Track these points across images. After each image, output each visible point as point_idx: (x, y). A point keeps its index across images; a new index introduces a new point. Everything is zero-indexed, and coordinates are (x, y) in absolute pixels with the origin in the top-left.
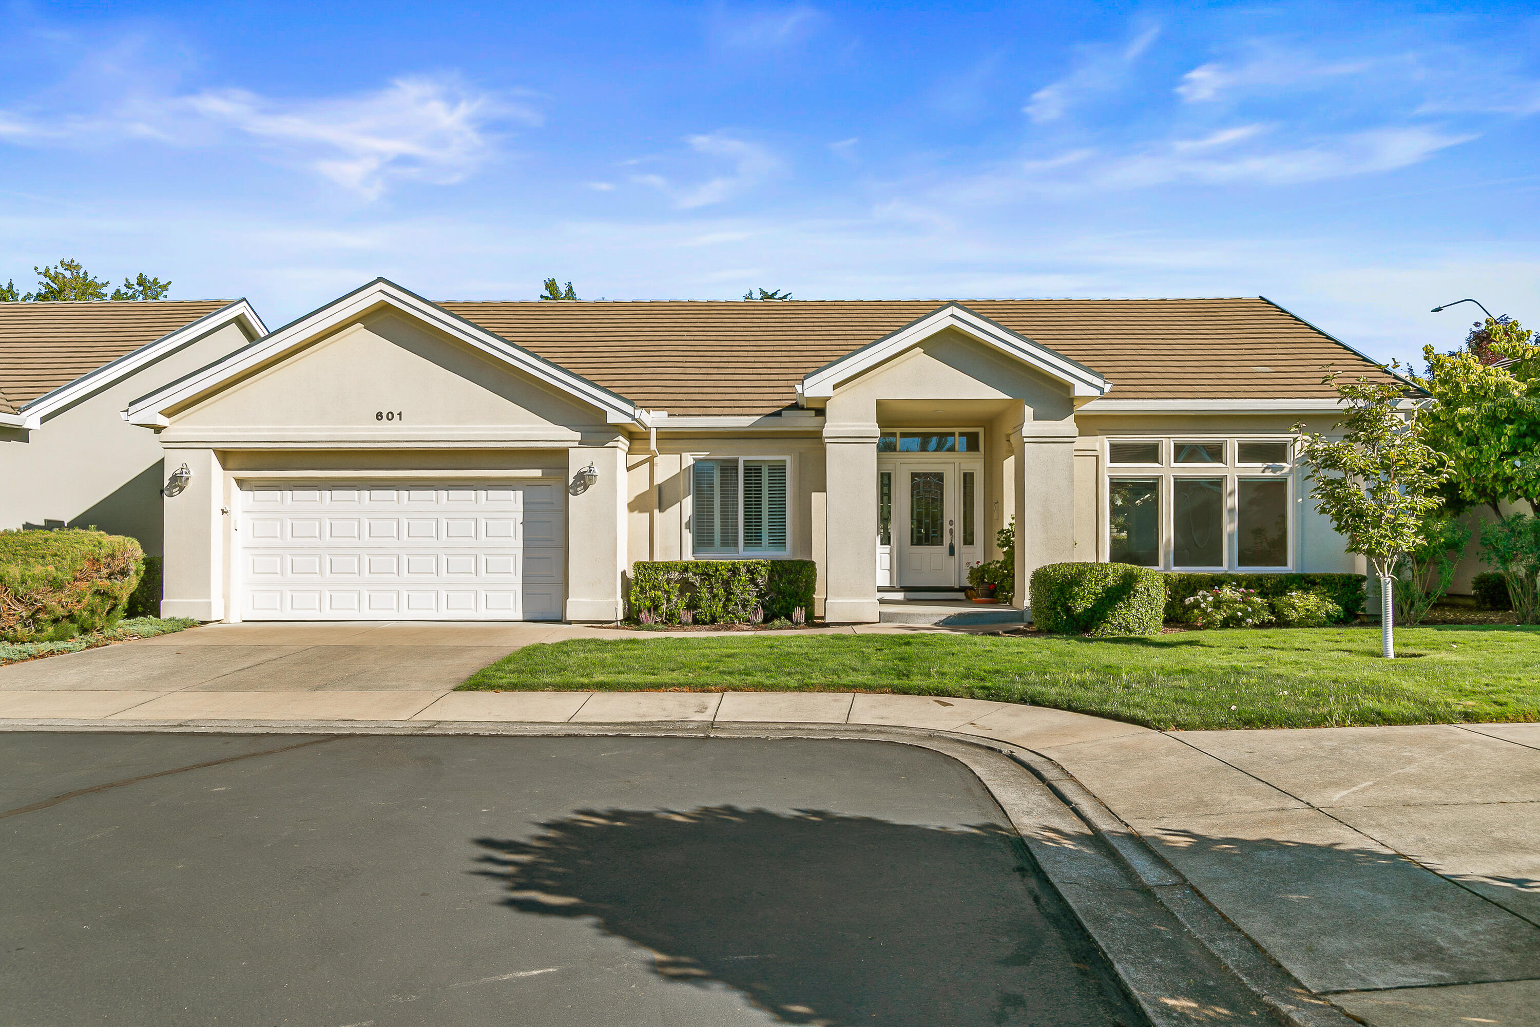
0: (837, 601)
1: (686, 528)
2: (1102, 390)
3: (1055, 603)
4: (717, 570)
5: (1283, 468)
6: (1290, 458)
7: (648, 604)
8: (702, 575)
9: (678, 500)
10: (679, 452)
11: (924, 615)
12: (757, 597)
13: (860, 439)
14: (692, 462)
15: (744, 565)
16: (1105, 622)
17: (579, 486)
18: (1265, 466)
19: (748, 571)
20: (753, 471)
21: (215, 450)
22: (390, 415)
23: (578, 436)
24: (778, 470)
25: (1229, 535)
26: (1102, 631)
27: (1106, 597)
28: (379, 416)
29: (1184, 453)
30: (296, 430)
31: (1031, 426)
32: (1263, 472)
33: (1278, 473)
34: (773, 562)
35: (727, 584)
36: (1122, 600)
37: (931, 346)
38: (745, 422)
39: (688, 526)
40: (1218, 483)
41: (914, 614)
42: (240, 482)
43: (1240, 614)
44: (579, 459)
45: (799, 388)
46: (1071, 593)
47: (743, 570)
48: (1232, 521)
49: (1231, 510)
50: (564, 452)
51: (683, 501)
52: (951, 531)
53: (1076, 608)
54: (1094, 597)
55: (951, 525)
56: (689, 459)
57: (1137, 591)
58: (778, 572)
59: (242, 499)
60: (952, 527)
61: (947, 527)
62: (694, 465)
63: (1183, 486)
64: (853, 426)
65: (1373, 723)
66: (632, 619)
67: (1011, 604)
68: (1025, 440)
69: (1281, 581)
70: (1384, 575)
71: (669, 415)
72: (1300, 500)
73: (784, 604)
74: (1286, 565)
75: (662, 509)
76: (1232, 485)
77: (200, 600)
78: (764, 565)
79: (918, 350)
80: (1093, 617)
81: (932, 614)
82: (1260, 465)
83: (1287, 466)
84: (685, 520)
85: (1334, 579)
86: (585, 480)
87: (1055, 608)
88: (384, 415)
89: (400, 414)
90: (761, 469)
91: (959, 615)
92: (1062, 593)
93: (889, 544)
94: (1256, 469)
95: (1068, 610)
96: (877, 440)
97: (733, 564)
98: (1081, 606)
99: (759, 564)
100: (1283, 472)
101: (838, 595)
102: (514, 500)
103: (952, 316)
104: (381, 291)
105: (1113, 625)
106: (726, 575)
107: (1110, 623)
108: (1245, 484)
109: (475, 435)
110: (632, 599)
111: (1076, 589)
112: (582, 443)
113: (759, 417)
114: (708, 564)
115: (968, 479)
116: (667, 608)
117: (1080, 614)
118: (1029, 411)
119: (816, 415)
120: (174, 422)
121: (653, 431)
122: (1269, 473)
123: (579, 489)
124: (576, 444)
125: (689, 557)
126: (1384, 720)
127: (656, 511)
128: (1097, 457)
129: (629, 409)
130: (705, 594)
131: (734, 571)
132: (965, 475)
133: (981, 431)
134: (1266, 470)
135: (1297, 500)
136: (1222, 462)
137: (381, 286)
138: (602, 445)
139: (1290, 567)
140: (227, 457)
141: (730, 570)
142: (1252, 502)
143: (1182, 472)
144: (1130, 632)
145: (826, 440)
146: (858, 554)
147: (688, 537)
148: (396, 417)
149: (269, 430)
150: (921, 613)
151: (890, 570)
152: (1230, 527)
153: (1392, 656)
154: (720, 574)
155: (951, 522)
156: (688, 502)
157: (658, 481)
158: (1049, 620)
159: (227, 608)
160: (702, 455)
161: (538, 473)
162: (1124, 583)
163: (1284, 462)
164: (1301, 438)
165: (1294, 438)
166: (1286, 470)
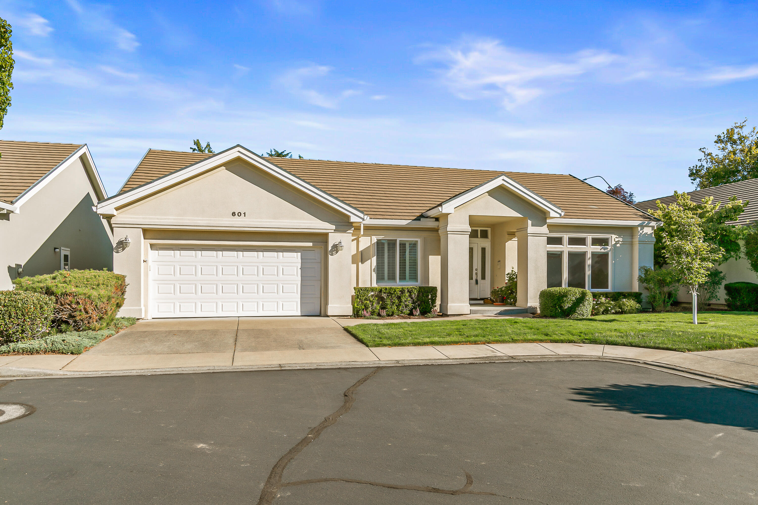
0: (452, 305)
1: (374, 271)
2: (560, 215)
3: (555, 305)
4: (395, 291)
5: (607, 248)
6: (610, 244)
7: (363, 307)
8: (388, 293)
9: (370, 258)
10: (370, 236)
11: (491, 311)
12: (412, 303)
13: (462, 232)
14: (376, 241)
15: (407, 289)
16: (575, 312)
17: (334, 251)
18: (601, 247)
19: (408, 291)
20: (403, 245)
21: (143, 229)
22: (239, 214)
23: (334, 227)
24: (414, 246)
25: (588, 276)
26: (574, 316)
27: (577, 302)
28: (234, 214)
29: (573, 241)
30: (189, 220)
31: (531, 229)
32: (601, 250)
33: (606, 250)
34: (420, 287)
35: (399, 298)
36: (582, 303)
37: (491, 193)
38: (404, 223)
40: (583, 255)
41: (486, 310)
42: (153, 246)
43: (610, 308)
44: (333, 239)
45: (441, 209)
46: (563, 300)
47: (406, 291)
48: (589, 270)
49: (589, 266)
50: (326, 235)
51: (372, 259)
52: (476, 274)
53: (565, 307)
54: (572, 302)
55: (476, 271)
56: (375, 239)
57: (586, 299)
58: (422, 292)
59: (153, 255)
60: (477, 272)
61: (474, 272)
63: (571, 255)
64: (460, 227)
65: (746, 347)
66: (357, 314)
67: (515, 305)
68: (529, 235)
69: (614, 295)
70: (694, 292)
71: (370, 219)
72: (614, 262)
73: (424, 306)
74: (608, 288)
75: (362, 263)
76: (589, 255)
77: (133, 308)
78: (416, 289)
79: (487, 194)
80: (571, 310)
81: (494, 310)
82: (599, 247)
83: (609, 248)
84: (373, 267)
86: (336, 248)
87: (555, 307)
88: (236, 214)
89: (245, 213)
90: (406, 245)
91: (505, 310)
92: (559, 300)
94: (598, 249)
95: (561, 307)
96: (469, 233)
97: (402, 288)
98: (567, 305)
100: (608, 250)
101: (453, 302)
102: (296, 257)
103: (503, 180)
104: (239, 151)
105: (578, 313)
106: (399, 293)
107: (577, 313)
108: (593, 254)
109: (284, 225)
110: (356, 305)
112: (336, 231)
113: (411, 220)
114: (391, 288)
115: (483, 250)
116: (371, 309)
117: (566, 309)
118: (530, 222)
119: (436, 221)
120: (120, 213)
121: (363, 226)
122: (603, 251)
123: (334, 252)
124: (333, 231)
125: (375, 285)
126: (749, 345)
127: (360, 263)
129: (361, 215)
130: (389, 302)
131: (402, 291)
132: (482, 248)
133: (489, 229)
134: (602, 249)
136: (585, 245)
137: (239, 149)
138: (344, 232)
139: (610, 289)
140: (148, 232)
141: (400, 291)
142: (596, 262)
143: (571, 249)
144: (583, 316)
145: (449, 233)
146: (461, 284)
147: (374, 275)
148: (243, 215)
149: (174, 219)
150: (489, 310)
152: (588, 272)
153: (696, 323)
154: (397, 293)
155: (476, 269)
156: (374, 259)
157: (360, 249)
158: (552, 312)
159: (146, 312)
160: (381, 237)
161: (310, 244)
162: (582, 296)
163: (608, 246)
164: (614, 236)
165: (612, 236)
166: (609, 249)
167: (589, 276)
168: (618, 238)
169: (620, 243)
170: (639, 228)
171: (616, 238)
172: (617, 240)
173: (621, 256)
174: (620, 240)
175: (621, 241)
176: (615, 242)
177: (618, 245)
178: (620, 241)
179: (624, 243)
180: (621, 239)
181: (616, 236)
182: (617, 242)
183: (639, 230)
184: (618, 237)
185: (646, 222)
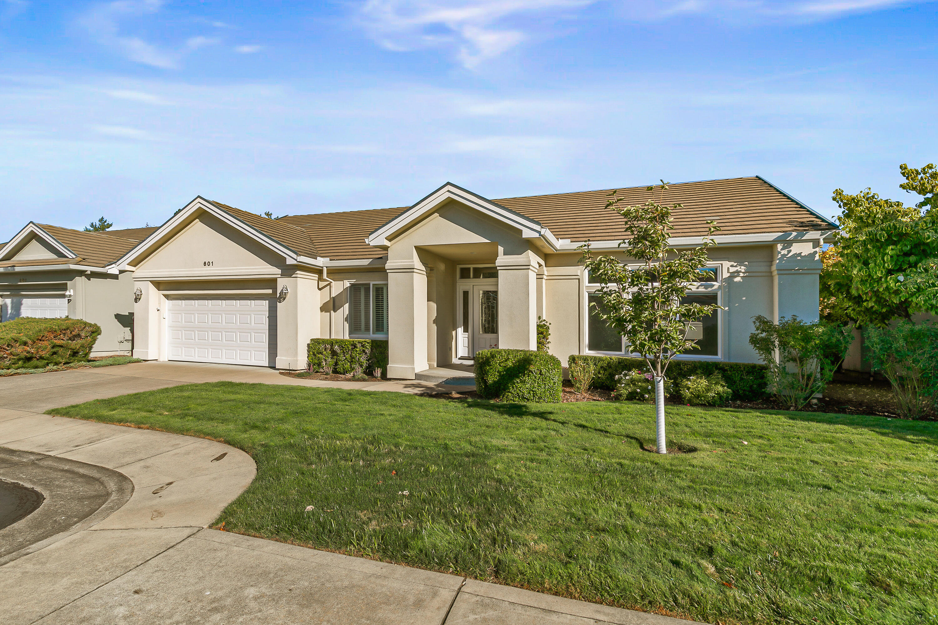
0: (393, 365)
5: (713, 286)
6: (720, 279)
7: (316, 361)
8: (340, 347)
9: (342, 306)
10: (341, 280)
11: (435, 377)
12: (365, 360)
13: (405, 270)
14: (349, 285)
15: (359, 343)
17: (281, 298)
18: (699, 284)
19: (362, 346)
21: (150, 281)
22: (209, 263)
23: (279, 272)
27: (507, 374)
28: (205, 264)
31: (502, 260)
32: (698, 288)
33: (710, 289)
34: (372, 341)
35: (351, 352)
36: (518, 377)
38: (365, 262)
39: (346, 320)
41: (431, 377)
42: (167, 297)
43: (639, 390)
44: (281, 284)
45: (366, 240)
47: (359, 345)
50: (276, 280)
51: (345, 306)
54: (498, 374)
56: (347, 284)
58: (374, 347)
59: (167, 304)
62: (350, 287)
64: (401, 262)
70: (657, 374)
71: (330, 260)
72: (728, 308)
74: (717, 354)
75: (335, 311)
77: (140, 351)
79: (436, 214)
81: (440, 377)
83: (716, 285)
84: (346, 316)
85: (740, 368)
86: (283, 295)
88: (207, 263)
89: (214, 263)
90: (383, 289)
93: (468, 332)
94: (692, 287)
96: (415, 271)
97: (352, 341)
98: (491, 379)
99: (365, 342)
100: (713, 288)
101: (394, 362)
102: (265, 305)
103: (448, 191)
104: (199, 202)
106: (349, 347)
107: (509, 392)
111: (488, 368)
112: (283, 275)
113: (371, 260)
116: (325, 364)
118: (501, 249)
120: (138, 269)
121: (325, 270)
122: (702, 289)
123: (281, 300)
124: (280, 276)
125: (347, 337)
127: (332, 312)
128: (579, 279)
130: (342, 357)
131: (355, 345)
135: (725, 308)
137: (199, 200)
138: (290, 276)
139: (718, 357)
140: (159, 285)
141: (352, 345)
145: (388, 271)
147: (347, 325)
148: (211, 264)
149: (167, 271)
151: (468, 347)
154: (347, 347)
156: (347, 306)
157: (333, 295)
159: (159, 354)
160: (353, 281)
161: (271, 291)
163: (715, 281)
164: (726, 264)
165: (722, 264)
166: (717, 287)
168: (736, 266)
169: (742, 275)
170: (779, 247)
171: (732, 266)
172: (732, 270)
173: (744, 298)
174: (740, 270)
175: (743, 271)
176: (729, 275)
177: (737, 279)
178: (740, 272)
179: (750, 275)
180: (742, 267)
181: (732, 263)
182: (733, 275)
183: (779, 250)
184: (735, 264)
185: (794, 234)
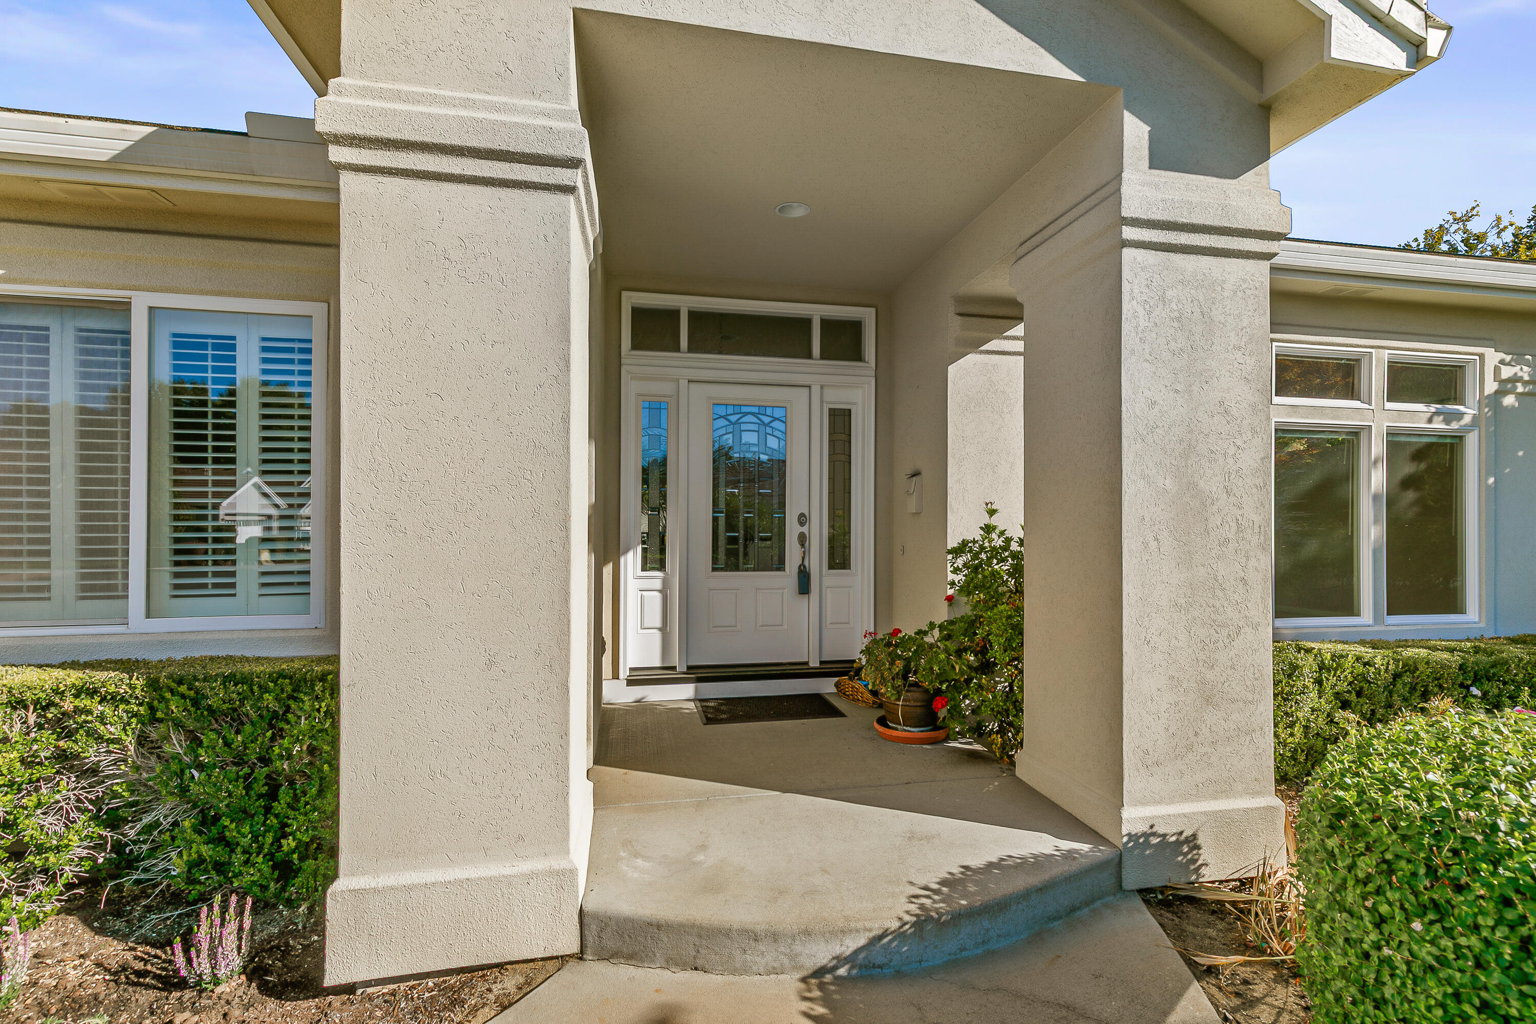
5: (1461, 415)
6: (1472, 394)
11: (775, 937)
18: (1432, 410)
32: (1430, 421)
33: (1455, 425)
49: (1374, 497)
52: (803, 539)
55: (802, 524)
60: (805, 529)
61: (793, 530)
64: (467, 104)
68: (1129, 233)
72: (1491, 480)
76: (1377, 447)
78: (114, 699)
81: (807, 933)
82: (1420, 407)
83: (1469, 412)
90: (233, 348)
93: (662, 566)
94: (1417, 416)
100: (1463, 422)
108: (1397, 443)
115: (839, 423)
118: (1136, 131)
122: (1438, 425)
132: (833, 413)
133: (868, 316)
134: (1436, 418)
135: (1487, 479)
136: (1359, 400)
139: (1472, 618)
142: (1408, 483)
143: (1290, 416)
145: (337, 154)
146: (490, 664)
151: (664, 629)
155: (803, 519)
163: (1462, 403)
164: (1492, 356)
165: (1482, 356)
166: (1467, 419)
167: (1376, 552)
168: (1509, 364)
169: (1520, 389)
171: (1502, 362)
172: (1504, 372)
173: (1521, 453)
174: (1520, 374)
175: (1525, 378)
176: (1495, 386)
177: (1510, 401)
178: (1519, 380)
180: (1525, 368)
181: (1501, 355)
182: (1505, 387)
184: (1508, 358)
